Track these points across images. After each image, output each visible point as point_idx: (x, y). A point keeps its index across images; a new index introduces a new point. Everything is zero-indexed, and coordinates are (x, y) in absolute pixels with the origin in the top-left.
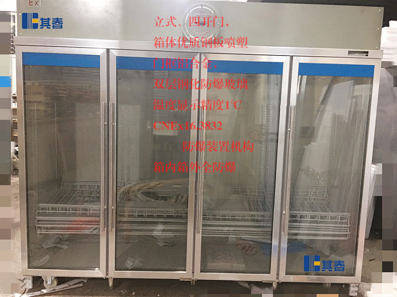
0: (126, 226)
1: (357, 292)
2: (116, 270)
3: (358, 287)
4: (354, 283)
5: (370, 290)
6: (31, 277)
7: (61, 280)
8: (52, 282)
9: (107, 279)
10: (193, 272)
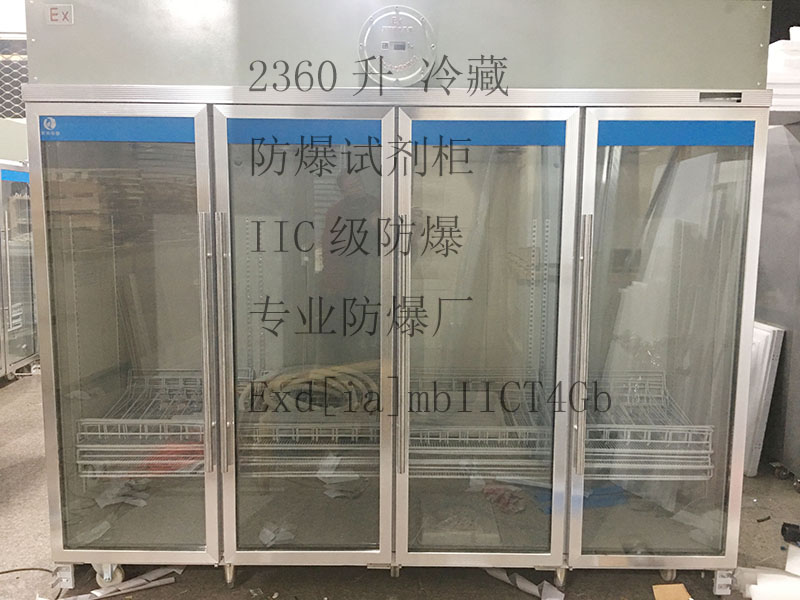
0: (256, 461)
1: (731, 587)
2: (239, 549)
3: (731, 576)
4: (723, 569)
5: (756, 584)
6: (70, 567)
7: (130, 571)
8: (113, 575)
9: (222, 568)
10: (394, 552)
